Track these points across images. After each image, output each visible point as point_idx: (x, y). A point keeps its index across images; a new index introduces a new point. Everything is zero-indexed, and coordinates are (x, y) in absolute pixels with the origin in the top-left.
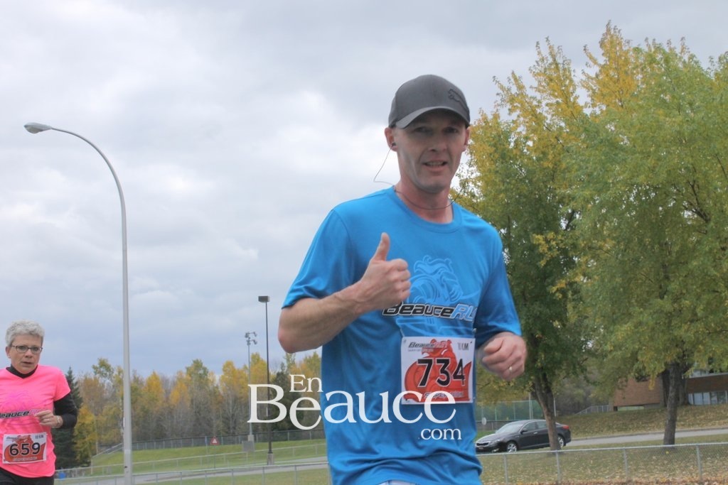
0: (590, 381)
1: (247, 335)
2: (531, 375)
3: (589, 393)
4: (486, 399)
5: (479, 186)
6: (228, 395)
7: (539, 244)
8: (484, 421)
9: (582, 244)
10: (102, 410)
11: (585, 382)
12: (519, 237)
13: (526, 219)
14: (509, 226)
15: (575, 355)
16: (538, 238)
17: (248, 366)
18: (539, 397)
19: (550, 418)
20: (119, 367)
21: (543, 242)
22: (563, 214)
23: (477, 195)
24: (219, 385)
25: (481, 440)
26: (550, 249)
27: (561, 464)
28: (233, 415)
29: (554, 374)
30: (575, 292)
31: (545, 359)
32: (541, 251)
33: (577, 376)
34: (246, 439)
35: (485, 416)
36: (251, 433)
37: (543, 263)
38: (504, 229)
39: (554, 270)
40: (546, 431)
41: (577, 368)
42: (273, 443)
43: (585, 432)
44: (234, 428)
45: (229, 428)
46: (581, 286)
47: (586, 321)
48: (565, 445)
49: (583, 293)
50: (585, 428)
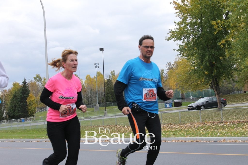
0: (235, 81)
1: (95, 64)
2: (210, 79)
3: (234, 86)
4: (192, 89)
5: (189, 2)
6: (88, 88)
7: (214, 25)
8: (191, 97)
9: (232, 25)
10: (38, 95)
11: (233, 81)
12: (206, 23)
13: (209, 15)
14: (201, 18)
15: (228, 70)
16: (214, 23)
17: (96, 77)
18: (214, 87)
19: (218, 96)
20: (44, 78)
21: (216, 24)
22: (224, 13)
23: (188, 6)
24: (84, 84)
25: (190, 105)
26: (218, 27)
27: (223, 114)
28: (90, 96)
29: (220, 78)
30: (229, 45)
31: (216, 72)
32: (215, 28)
33: (229, 79)
34: (96, 106)
35: (192, 96)
36: (98, 103)
37: (215, 33)
38: (200, 19)
39: (220, 36)
40: (217, 101)
41: (229, 76)
42: (106, 107)
43: (232, 102)
44: (91, 102)
45: (89, 101)
46: (231, 42)
47: (234, 56)
48: (224, 107)
49: (232, 45)
50: (232, 100)
